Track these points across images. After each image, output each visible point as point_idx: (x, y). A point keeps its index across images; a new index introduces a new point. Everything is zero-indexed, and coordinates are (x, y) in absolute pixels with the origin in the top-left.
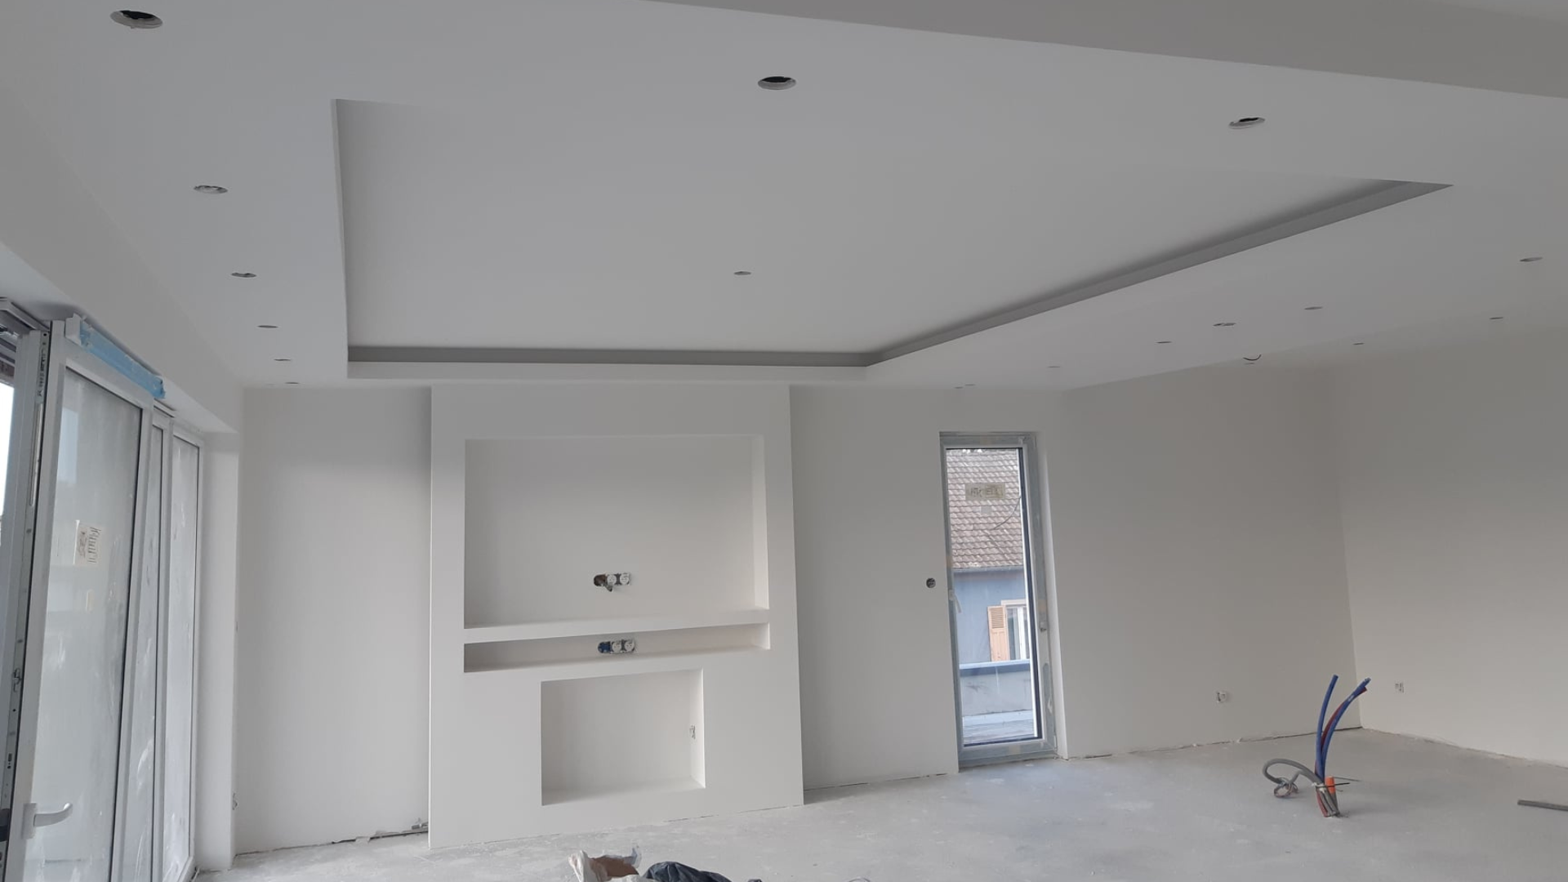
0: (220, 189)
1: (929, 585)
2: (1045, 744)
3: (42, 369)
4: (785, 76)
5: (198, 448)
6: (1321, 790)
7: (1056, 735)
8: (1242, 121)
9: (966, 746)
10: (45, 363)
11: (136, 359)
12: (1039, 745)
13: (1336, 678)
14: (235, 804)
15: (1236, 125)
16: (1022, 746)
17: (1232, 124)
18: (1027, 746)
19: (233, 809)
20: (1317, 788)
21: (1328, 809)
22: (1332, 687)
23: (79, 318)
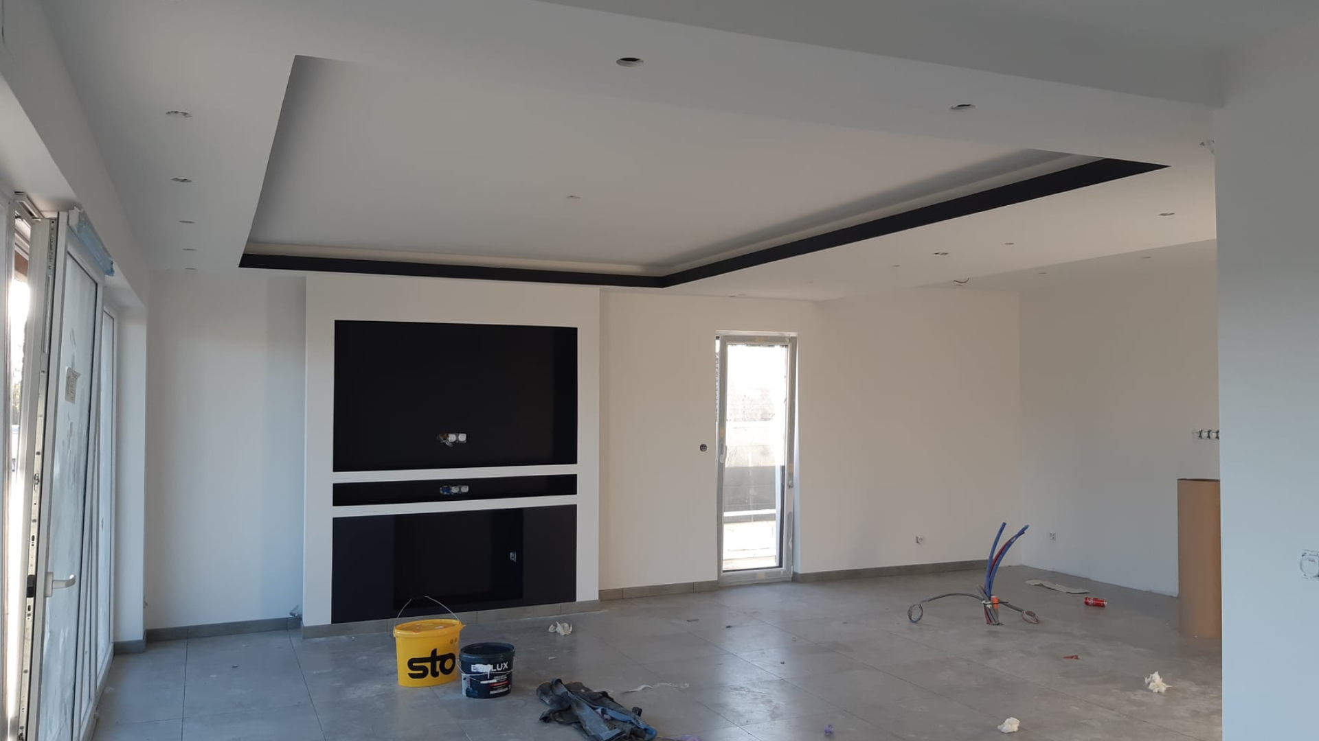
0: (185, 114)
1: (701, 450)
2: (784, 572)
3: (51, 249)
4: (637, 58)
5: (113, 319)
6: (989, 606)
7: (793, 565)
8: (959, 106)
9: (724, 571)
10: (54, 244)
11: (102, 245)
12: (780, 572)
13: (1004, 525)
14: (145, 604)
15: (955, 108)
16: (767, 573)
17: (952, 108)
18: (771, 573)
19: (144, 608)
20: (985, 605)
21: (993, 620)
22: (1001, 531)
23: (78, 211)
